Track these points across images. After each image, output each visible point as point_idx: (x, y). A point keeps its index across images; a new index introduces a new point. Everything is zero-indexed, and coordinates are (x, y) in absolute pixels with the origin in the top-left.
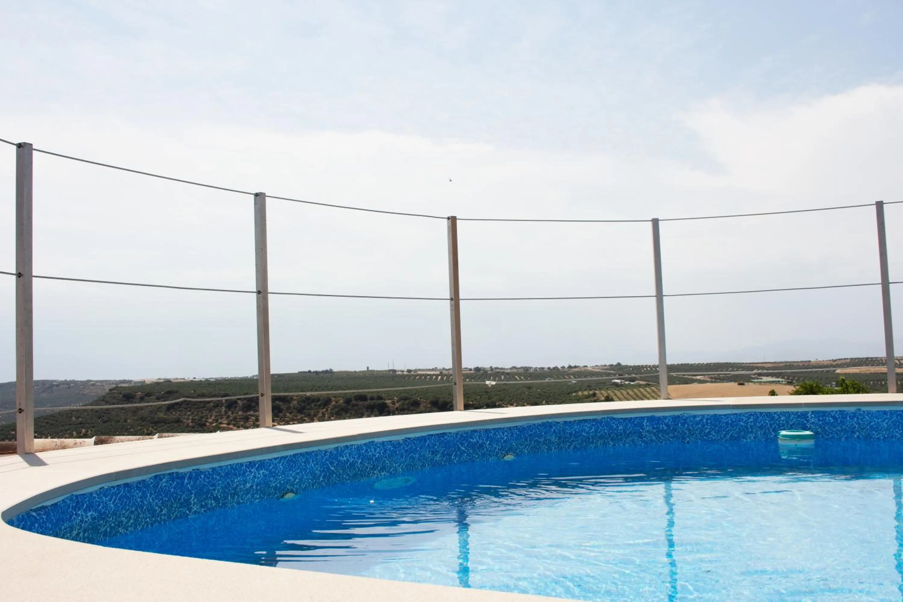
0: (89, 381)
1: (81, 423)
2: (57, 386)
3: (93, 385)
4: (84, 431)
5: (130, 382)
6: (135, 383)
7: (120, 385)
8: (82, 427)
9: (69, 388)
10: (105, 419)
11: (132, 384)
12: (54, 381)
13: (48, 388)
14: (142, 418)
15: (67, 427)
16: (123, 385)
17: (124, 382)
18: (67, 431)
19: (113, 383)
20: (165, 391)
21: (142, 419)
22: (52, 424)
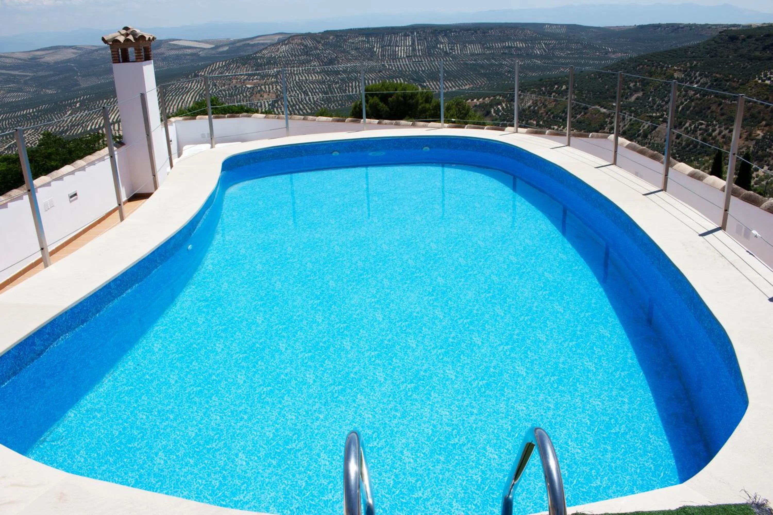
0: (707, 24)
1: (694, 57)
2: (682, 28)
3: (709, 28)
4: (695, 62)
5: (739, 25)
6: (743, 26)
7: (730, 29)
8: (694, 60)
9: (691, 30)
10: (712, 54)
11: (740, 28)
12: (681, 24)
13: (676, 29)
14: (740, 56)
15: (683, 59)
16: (733, 28)
17: (734, 26)
18: (683, 62)
19: (725, 27)
20: (765, 34)
21: (742, 56)
22: (674, 57)
